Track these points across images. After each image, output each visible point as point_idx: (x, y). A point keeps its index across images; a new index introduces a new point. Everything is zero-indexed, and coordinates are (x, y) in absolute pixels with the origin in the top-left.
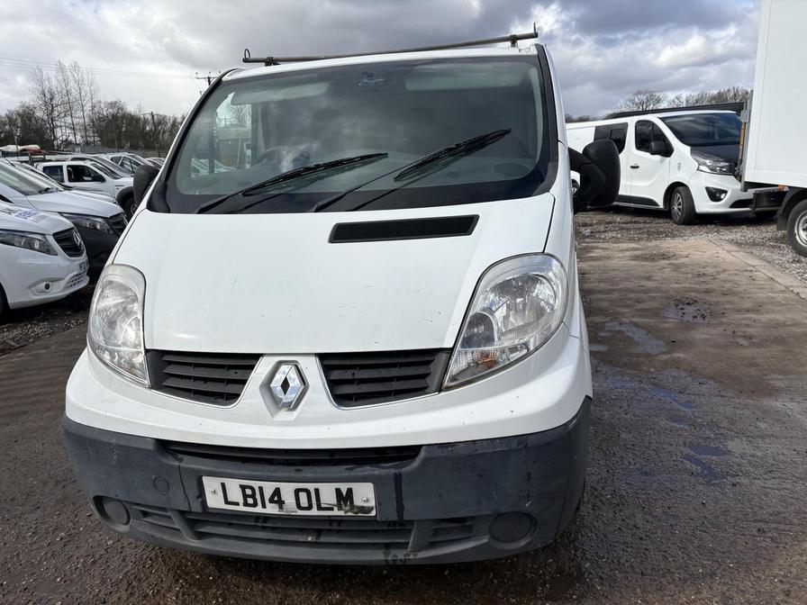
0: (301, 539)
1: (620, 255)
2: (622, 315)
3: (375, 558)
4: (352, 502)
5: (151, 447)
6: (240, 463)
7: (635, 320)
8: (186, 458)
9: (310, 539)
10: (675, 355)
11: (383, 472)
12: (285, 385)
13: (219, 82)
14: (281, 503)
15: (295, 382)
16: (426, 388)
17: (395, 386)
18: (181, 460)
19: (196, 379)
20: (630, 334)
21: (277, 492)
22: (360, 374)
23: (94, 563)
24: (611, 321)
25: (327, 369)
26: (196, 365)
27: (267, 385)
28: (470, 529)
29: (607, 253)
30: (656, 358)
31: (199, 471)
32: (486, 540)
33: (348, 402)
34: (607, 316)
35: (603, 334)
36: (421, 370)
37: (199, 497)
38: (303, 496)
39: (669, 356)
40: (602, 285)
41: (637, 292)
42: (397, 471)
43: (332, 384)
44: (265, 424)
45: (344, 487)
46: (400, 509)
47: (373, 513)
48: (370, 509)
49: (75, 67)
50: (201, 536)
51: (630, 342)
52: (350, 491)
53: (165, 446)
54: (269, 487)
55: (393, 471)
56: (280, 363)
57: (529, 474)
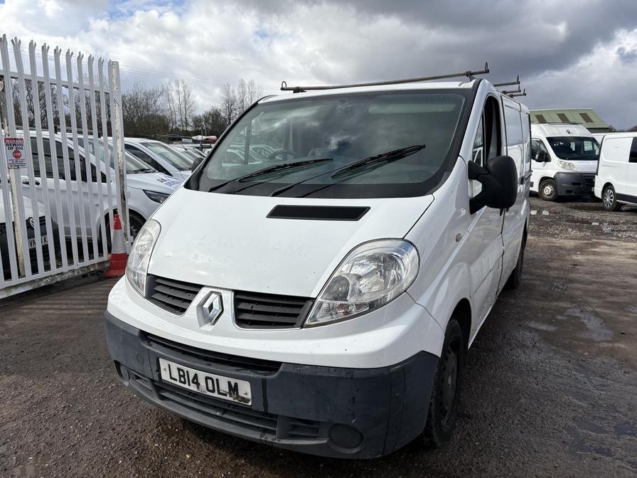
0: (213, 412)
1: (623, 253)
2: (588, 304)
3: (253, 436)
4: (237, 393)
5: (137, 334)
6: (181, 354)
7: (598, 310)
8: (154, 344)
9: (218, 414)
10: (616, 345)
11: (256, 376)
12: (211, 307)
13: (256, 104)
14: (198, 384)
15: (216, 306)
16: (294, 324)
17: (276, 319)
18: (150, 345)
19: (169, 296)
20: (586, 321)
21: (196, 376)
22: (257, 308)
23: (121, 405)
24: (575, 307)
25: (237, 301)
26: (171, 287)
27: (201, 305)
28: (317, 430)
29: (612, 250)
30: (596, 345)
31: (157, 354)
32: (325, 442)
33: (245, 325)
34: (572, 302)
35: (559, 317)
36: (294, 311)
37: (157, 371)
38: (210, 382)
39: (610, 345)
40: (588, 277)
41: (617, 286)
42: (264, 377)
43: (238, 312)
44: (195, 330)
45: (233, 381)
46: (266, 404)
47: (250, 404)
48: (247, 401)
49: (252, 84)
50: (163, 398)
51: (582, 327)
52: (236, 384)
53: (145, 335)
54: (192, 372)
55: (262, 377)
56: (212, 292)
57: (354, 399)
